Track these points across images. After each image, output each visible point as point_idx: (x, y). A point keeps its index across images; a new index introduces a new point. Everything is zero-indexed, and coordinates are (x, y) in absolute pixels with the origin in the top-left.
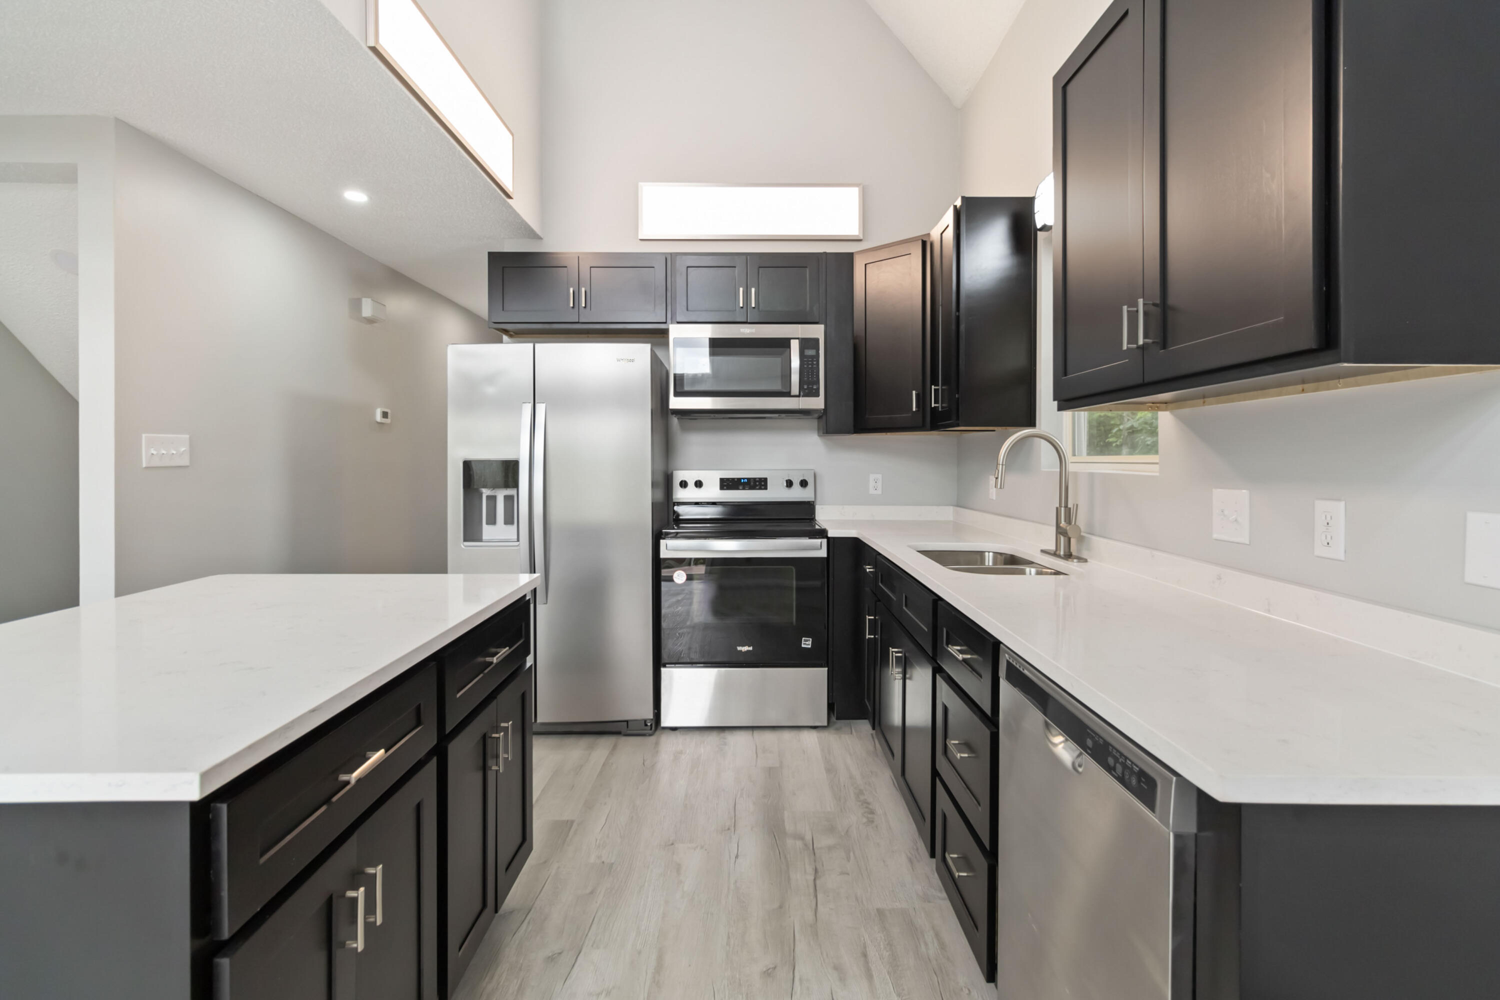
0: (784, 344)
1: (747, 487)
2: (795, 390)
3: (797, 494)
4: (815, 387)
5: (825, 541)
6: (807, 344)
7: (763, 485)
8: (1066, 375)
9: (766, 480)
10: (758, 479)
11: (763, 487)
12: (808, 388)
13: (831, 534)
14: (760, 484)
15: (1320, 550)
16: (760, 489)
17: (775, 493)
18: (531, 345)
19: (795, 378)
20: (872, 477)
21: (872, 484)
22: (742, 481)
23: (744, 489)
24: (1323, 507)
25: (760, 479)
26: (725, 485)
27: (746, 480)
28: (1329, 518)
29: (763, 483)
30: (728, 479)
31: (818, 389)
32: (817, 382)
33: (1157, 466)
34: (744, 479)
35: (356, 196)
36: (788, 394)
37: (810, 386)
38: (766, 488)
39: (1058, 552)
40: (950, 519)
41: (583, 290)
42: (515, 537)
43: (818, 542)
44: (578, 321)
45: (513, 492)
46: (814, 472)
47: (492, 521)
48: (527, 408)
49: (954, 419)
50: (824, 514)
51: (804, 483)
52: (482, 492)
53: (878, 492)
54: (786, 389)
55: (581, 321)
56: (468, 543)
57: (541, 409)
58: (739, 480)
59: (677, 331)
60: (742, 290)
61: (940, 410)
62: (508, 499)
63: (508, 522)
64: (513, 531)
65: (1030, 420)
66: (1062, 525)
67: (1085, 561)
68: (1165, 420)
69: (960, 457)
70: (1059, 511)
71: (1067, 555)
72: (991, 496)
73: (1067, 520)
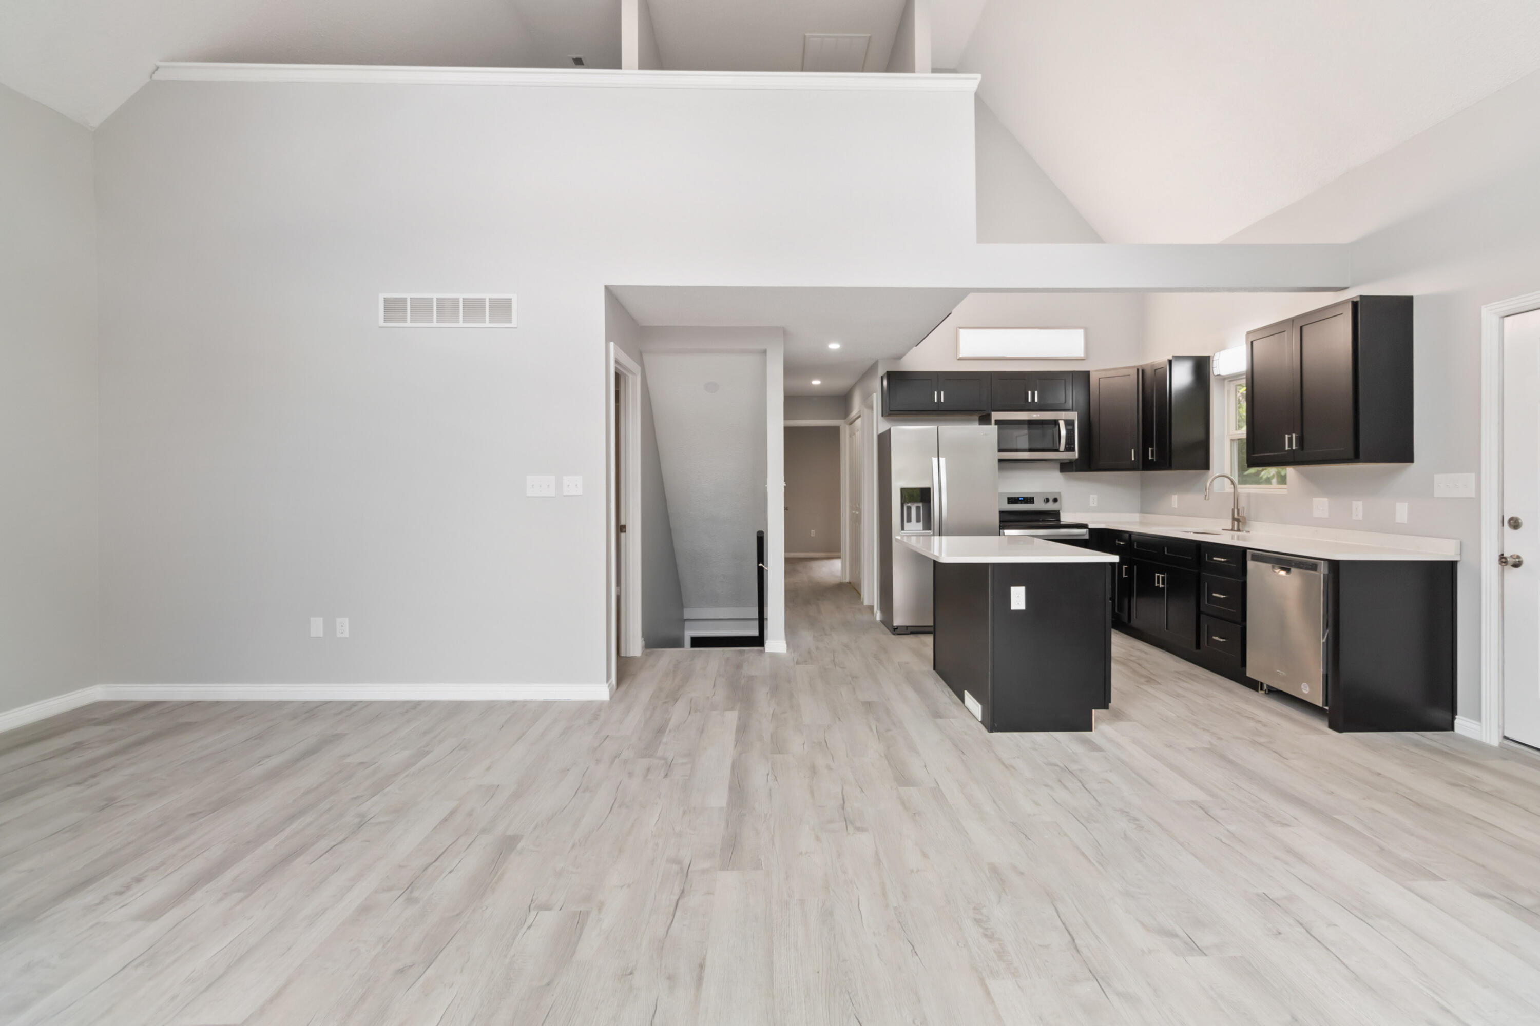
0: (1055, 423)
1: (1023, 502)
2: (1062, 448)
3: (1050, 506)
4: (1072, 446)
5: (1088, 530)
6: (1069, 423)
8: (1254, 452)
9: (1033, 498)
10: (1028, 498)
11: (1032, 503)
12: (1070, 448)
13: (1090, 526)
14: (1029, 500)
15: (1354, 517)
16: (1030, 503)
17: (1039, 506)
18: (937, 426)
19: (1063, 441)
20: (1092, 496)
21: (1092, 500)
23: (1021, 503)
24: (1355, 503)
25: (1030, 497)
26: (1010, 501)
27: (1022, 499)
28: (1356, 507)
29: (1032, 500)
30: (1012, 498)
31: (1075, 448)
32: (1074, 444)
33: (1285, 490)
34: (1021, 497)
35: (834, 346)
36: (1057, 451)
38: (1034, 503)
39: (1234, 529)
40: (1138, 520)
41: (942, 393)
42: (922, 529)
43: (1084, 531)
44: (937, 409)
45: (920, 505)
46: (1060, 493)
47: (909, 520)
48: (935, 460)
49: (1169, 467)
50: (1065, 518)
51: (1055, 500)
52: (904, 505)
53: (1096, 505)
54: (1058, 448)
55: (940, 409)
56: (903, 532)
57: (943, 460)
58: (1019, 498)
59: (996, 416)
60: (1030, 392)
61: (1155, 460)
62: (918, 508)
63: (918, 520)
64: (920, 526)
65: (1207, 467)
66: (1236, 517)
67: (1248, 531)
68: (1290, 471)
69: (1143, 485)
70: (1234, 510)
71: (1238, 530)
72: (1173, 506)
73: (1240, 514)
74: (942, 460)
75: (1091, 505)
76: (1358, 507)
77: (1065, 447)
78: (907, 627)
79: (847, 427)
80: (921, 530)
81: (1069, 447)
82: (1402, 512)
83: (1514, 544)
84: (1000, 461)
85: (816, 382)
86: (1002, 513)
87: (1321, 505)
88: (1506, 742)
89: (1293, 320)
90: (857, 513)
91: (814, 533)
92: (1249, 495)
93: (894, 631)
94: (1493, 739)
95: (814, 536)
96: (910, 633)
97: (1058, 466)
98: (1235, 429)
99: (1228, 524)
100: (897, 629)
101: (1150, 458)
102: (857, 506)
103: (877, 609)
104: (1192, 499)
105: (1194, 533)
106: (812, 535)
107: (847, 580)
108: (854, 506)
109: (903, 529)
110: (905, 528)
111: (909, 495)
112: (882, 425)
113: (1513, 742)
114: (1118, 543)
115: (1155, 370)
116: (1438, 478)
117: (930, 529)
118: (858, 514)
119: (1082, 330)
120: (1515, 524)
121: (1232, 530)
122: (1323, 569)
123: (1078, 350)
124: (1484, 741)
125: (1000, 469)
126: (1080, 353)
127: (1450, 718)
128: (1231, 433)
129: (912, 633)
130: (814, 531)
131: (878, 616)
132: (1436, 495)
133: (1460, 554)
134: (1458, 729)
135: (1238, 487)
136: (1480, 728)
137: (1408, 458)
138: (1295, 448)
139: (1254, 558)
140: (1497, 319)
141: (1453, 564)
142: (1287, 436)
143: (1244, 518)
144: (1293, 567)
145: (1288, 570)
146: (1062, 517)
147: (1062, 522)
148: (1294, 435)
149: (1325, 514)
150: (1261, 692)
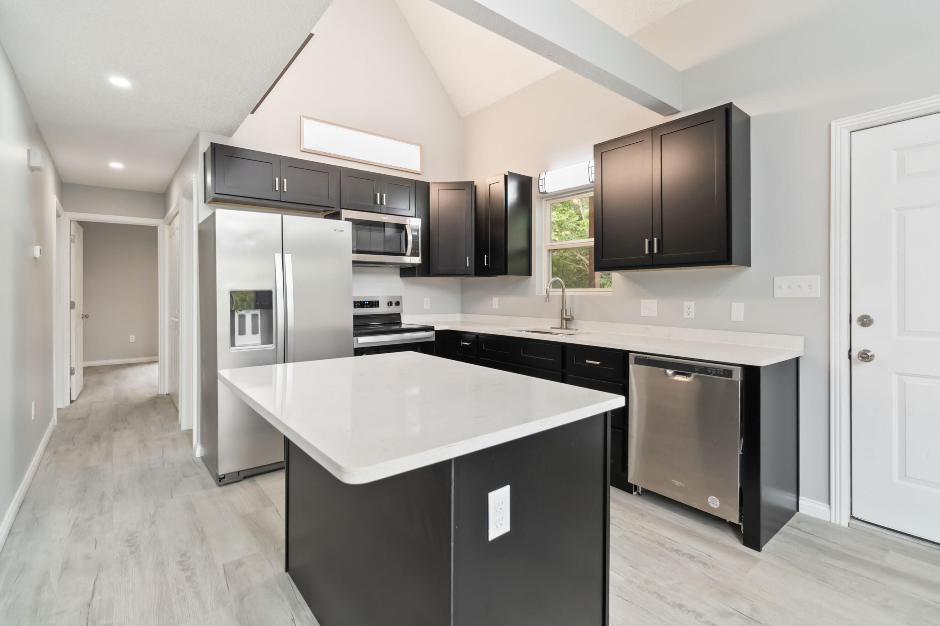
0: (404, 228)
1: (368, 306)
2: (408, 252)
3: (393, 310)
4: (417, 252)
5: (434, 332)
6: (414, 229)
7: (377, 305)
8: (603, 258)
9: (378, 302)
10: (374, 302)
11: (377, 306)
13: (437, 328)
14: (375, 304)
15: (685, 316)
16: (376, 307)
17: (383, 309)
18: (280, 215)
19: (410, 247)
20: (425, 299)
21: (425, 303)
22: (366, 303)
23: (367, 307)
24: (686, 303)
25: (375, 301)
26: (357, 306)
28: (688, 306)
29: (377, 304)
30: (358, 302)
31: (418, 253)
32: (418, 249)
33: (612, 292)
34: (366, 301)
36: (403, 255)
37: (415, 251)
38: (378, 307)
39: (562, 328)
40: (460, 320)
41: (286, 180)
42: (260, 342)
43: (431, 333)
44: (279, 200)
45: (258, 312)
46: (400, 297)
47: (242, 332)
48: (278, 256)
49: (504, 272)
50: (407, 321)
51: (398, 304)
52: (236, 312)
53: (428, 307)
54: (405, 252)
55: (281, 200)
56: (233, 348)
58: (364, 302)
59: (345, 213)
60: (378, 194)
61: (489, 267)
62: (254, 316)
63: (255, 332)
64: (258, 338)
65: (529, 273)
66: (565, 317)
67: (577, 330)
68: (616, 276)
69: (464, 290)
70: (562, 311)
71: (566, 328)
72: (494, 307)
73: (568, 314)
74: (288, 257)
75: (425, 307)
76: (690, 307)
77: (411, 253)
78: (239, 472)
79: (167, 227)
80: (259, 345)
81: (414, 252)
82: (739, 311)
83: (864, 340)
84: (354, 262)
85: (116, 165)
87: (650, 306)
88: (854, 522)
89: (652, 130)
90: (177, 320)
91: (134, 339)
92: (572, 297)
93: (220, 481)
94: (844, 520)
95: (133, 341)
96: (243, 478)
97: (400, 270)
98: (550, 242)
99: (556, 322)
100: (224, 478)
101: (485, 264)
102: (177, 312)
103: (198, 441)
105: (527, 331)
106: (131, 341)
107: (166, 391)
108: (173, 312)
109: (233, 344)
110: (237, 343)
111: (242, 300)
112: (205, 212)
113: (861, 522)
114: (463, 344)
115: (490, 185)
116: (779, 281)
117: (271, 343)
118: (176, 322)
119: (419, 147)
120: (866, 321)
122: (738, 376)
123: (415, 163)
124: (833, 521)
125: (354, 272)
126: (417, 168)
127: (795, 502)
128: (547, 245)
129: (245, 478)
130: (133, 336)
131: (199, 451)
132: (778, 295)
133: (805, 350)
134: (802, 509)
135: (566, 290)
136: (828, 510)
137: (747, 262)
138: (656, 251)
139: (639, 361)
140: (846, 134)
141: (797, 359)
142: (647, 240)
143: (573, 317)
144: (694, 372)
145: (689, 375)
146: (403, 321)
147: (403, 326)
148: (655, 239)
149: (654, 314)
150: (635, 493)
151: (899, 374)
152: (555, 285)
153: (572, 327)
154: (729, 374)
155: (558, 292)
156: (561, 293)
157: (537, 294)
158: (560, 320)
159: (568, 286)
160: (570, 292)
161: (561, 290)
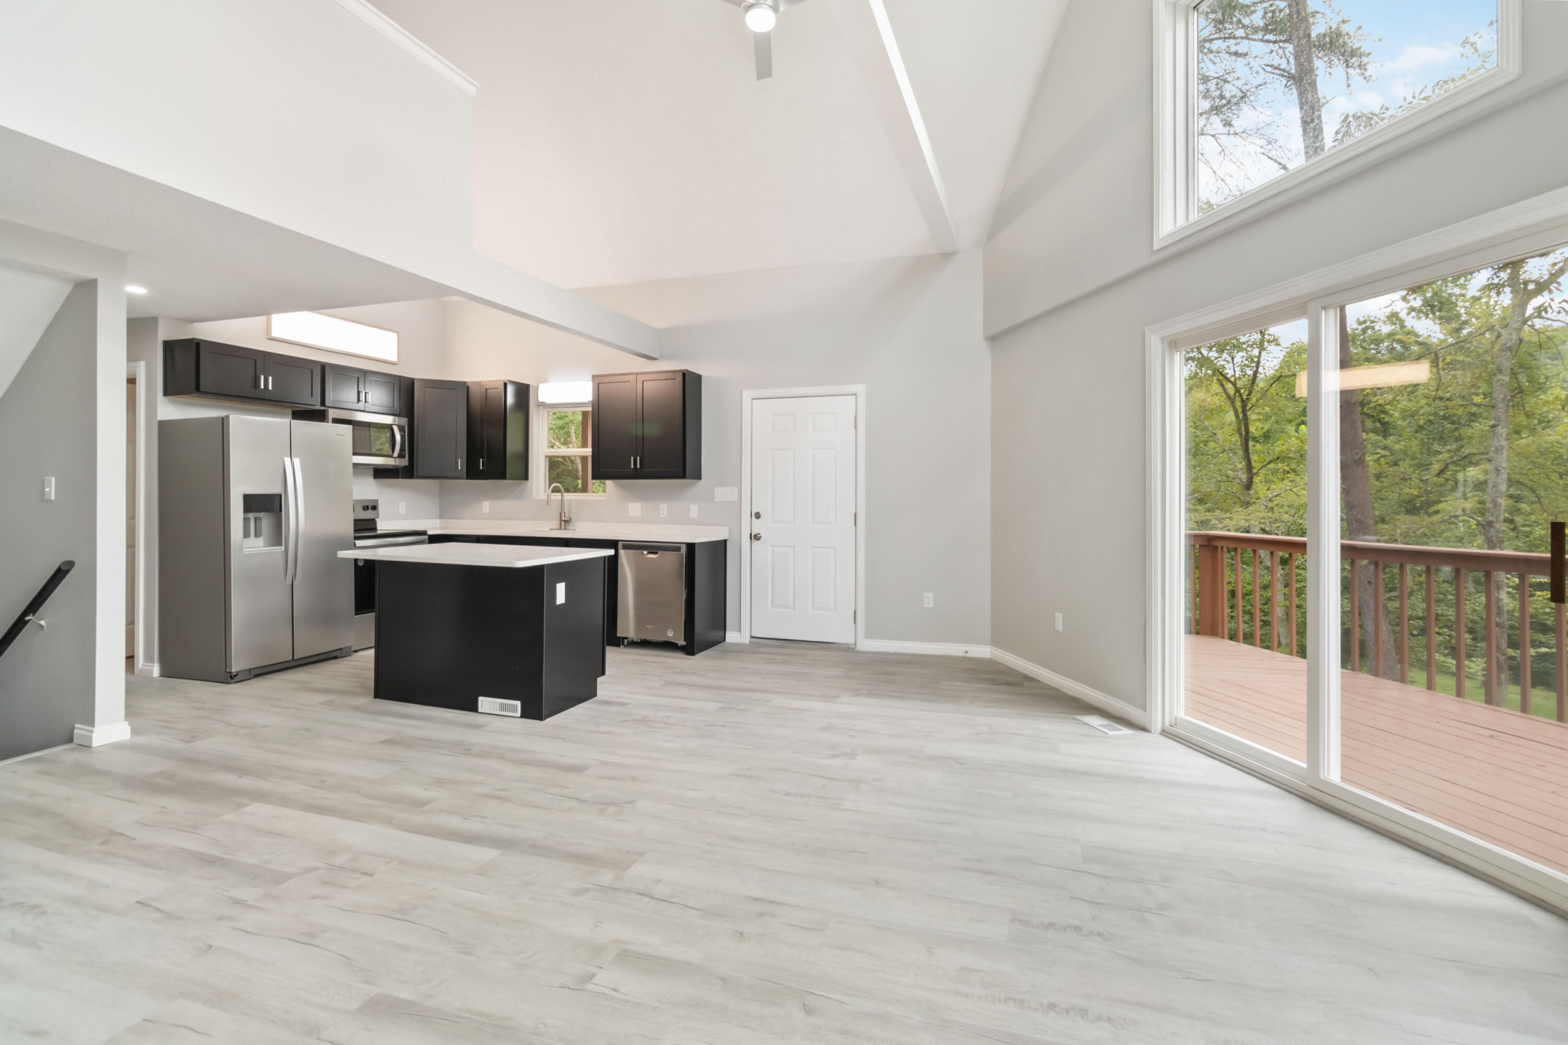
0: (389, 427)
2: (396, 454)
3: (369, 514)
4: (404, 453)
5: (427, 536)
6: (401, 429)
8: (599, 468)
12: (401, 456)
13: (430, 533)
15: (661, 516)
19: (398, 447)
20: (401, 503)
21: (401, 507)
24: (661, 506)
28: (662, 508)
31: (405, 455)
32: (405, 450)
33: (603, 497)
36: (392, 456)
37: (401, 453)
41: (270, 378)
42: (264, 545)
43: (424, 538)
44: (262, 398)
45: (270, 515)
46: (377, 501)
47: (255, 533)
48: (288, 460)
49: (502, 475)
50: (382, 526)
51: (374, 508)
53: (404, 512)
55: (265, 398)
57: (297, 461)
59: (331, 412)
60: (363, 391)
61: (484, 470)
62: (267, 520)
65: (526, 477)
66: (563, 518)
67: (574, 530)
68: (609, 483)
69: (442, 493)
70: (561, 513)
71: (565, 529)
72: (484, 511)
73: (566, 516)
75: (401, 512)
76: (664, 508)
77: (398, 454)
78: (250, 669)
80: (261, 547)
82: (694, 511)
83: (758, 527)
84: (354, 465)
86: (357, 522)
87: (635, 508)
88: (751, 638)
89: (636, 375)
92: (570, 501)
93: (234, 679)
94: (746, 640)
97: (372, 472)
98: (547, 449)
99: (556, 524)
100: (236, 675)
101: (480, 468)
104: (504, 505)
110: (244, 545)
111: (253, 503)
113: (755, 637)
115: (486, 389)
116: (717, 489)
119: (396, 334)
120: (758, 516)
121: (560, 529)
122: (684, 549)
123: (391, 355)
124: (742, 642)
125: (355, 473)
126: (394, 358)
127: (723, 634)
128: (544, 451)
129: (257, 676)
132: (715, 500)
133: (730, 534)
134: (727, 640)
135: (565, 494)
136: (739, 635)
137: (698, 476)
138: (638, 467)
139: (625, 547)
140: (750, 400)
141: (725, 541)
142: (632, 458)
143: (571, 519)
144: (661, 550)
145: (656, 553)
146: (379, 527)
147: (379, 532)
148: (638, 458)
149: (639, 514)
150: (622, 646)
151: (772, 546)
152: (556, 490)
153: (570, 528)
154: (678, 549)
155: (557, 496)
156: (560, 498)
157: (534, 498)
158: (559, 522)
159: (567, 491)
160: (568, 496)
161: (560, 494)
